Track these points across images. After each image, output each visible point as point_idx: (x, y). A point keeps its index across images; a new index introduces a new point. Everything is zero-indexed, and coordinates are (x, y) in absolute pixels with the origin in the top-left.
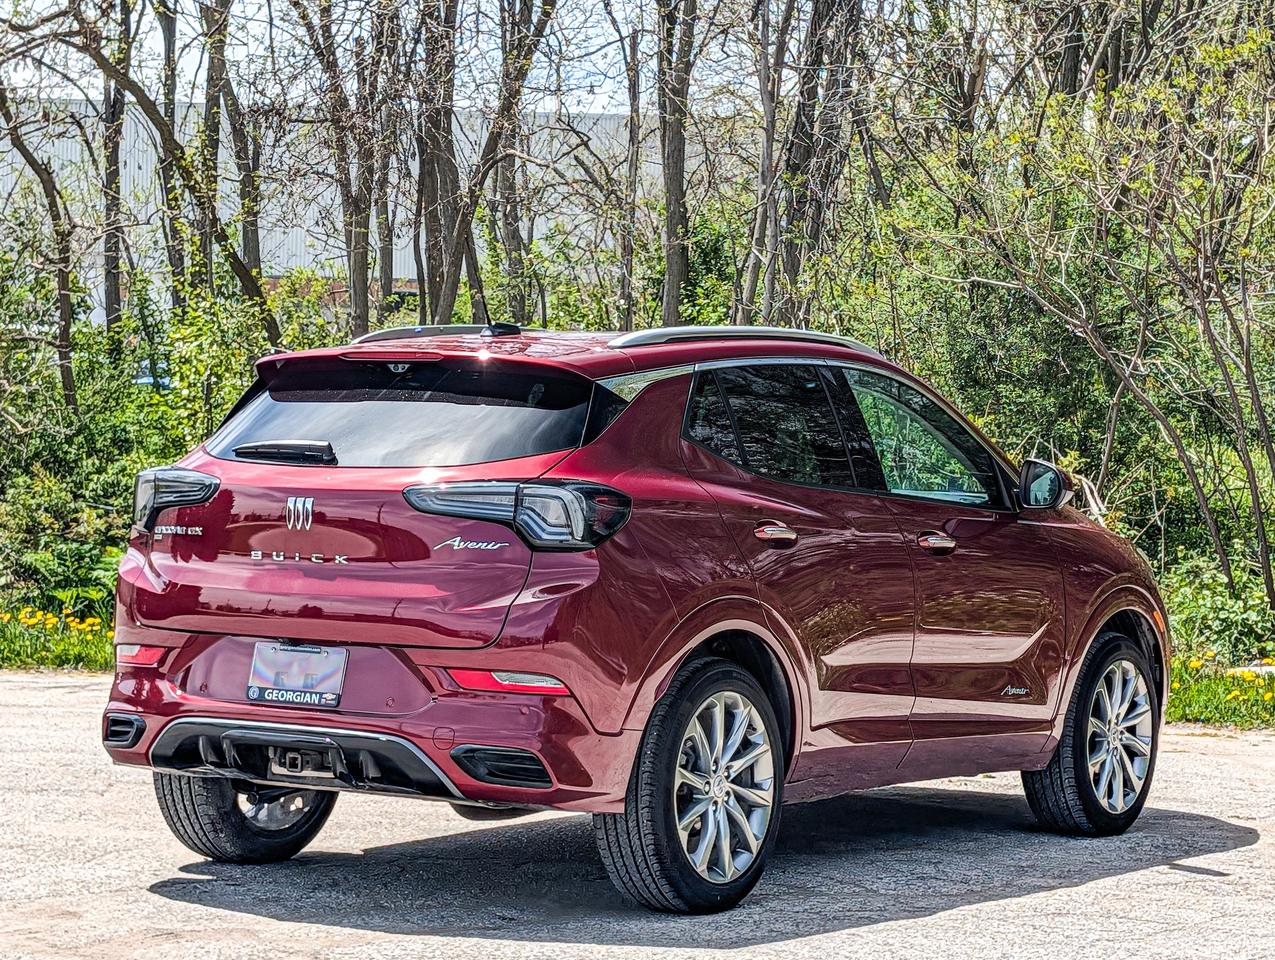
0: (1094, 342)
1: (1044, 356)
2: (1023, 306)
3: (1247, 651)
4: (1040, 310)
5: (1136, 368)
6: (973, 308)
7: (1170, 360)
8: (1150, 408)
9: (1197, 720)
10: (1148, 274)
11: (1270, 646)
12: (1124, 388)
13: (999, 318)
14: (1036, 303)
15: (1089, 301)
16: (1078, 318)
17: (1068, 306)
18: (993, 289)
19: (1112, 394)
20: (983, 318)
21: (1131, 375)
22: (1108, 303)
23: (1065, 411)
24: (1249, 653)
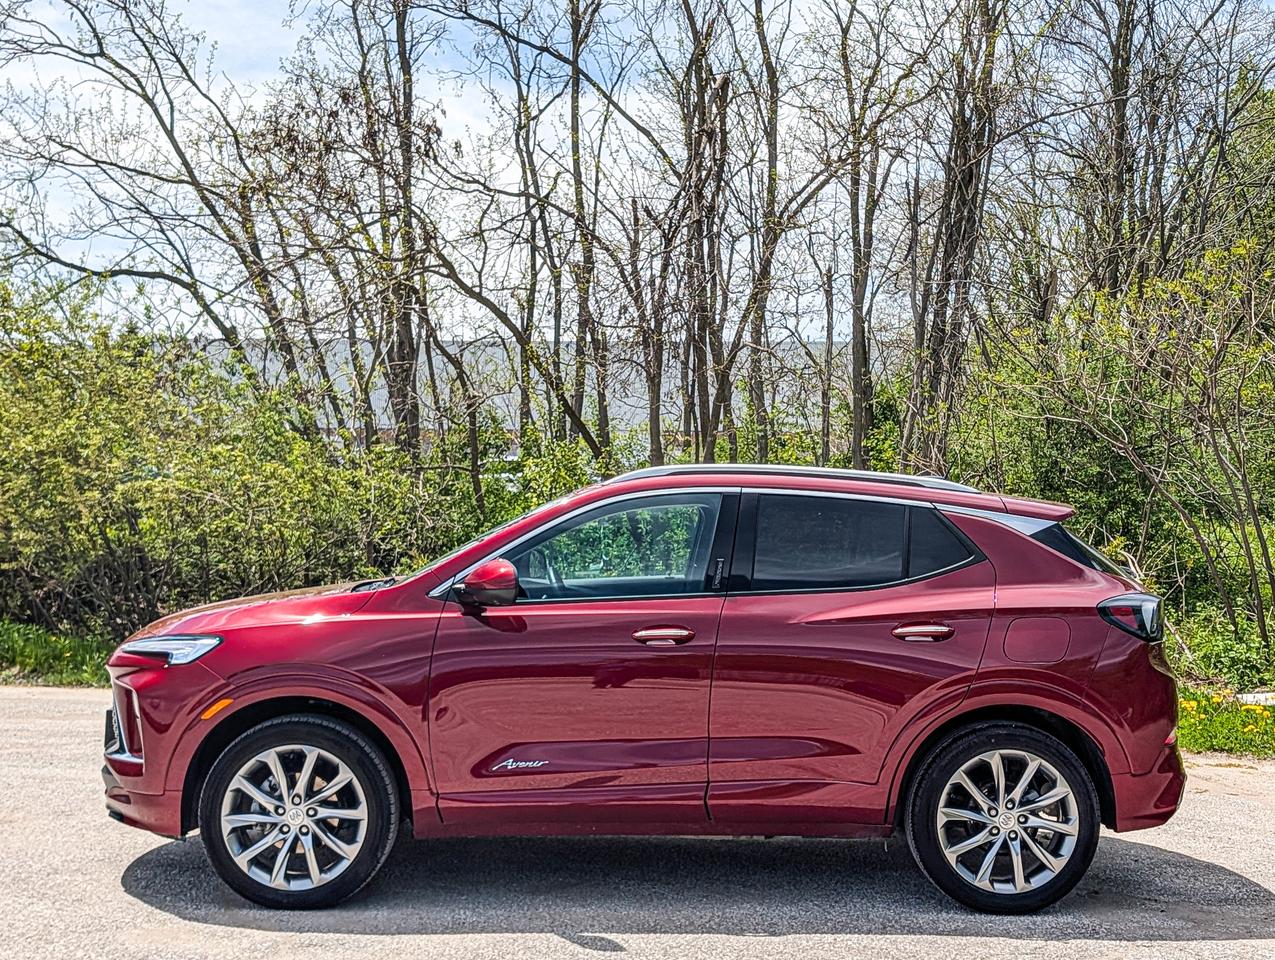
0: (1133, 458)
1: (1098, 469)
2: (1085, 435)
3: (1251, 682)
4: (1095, 439)
5: (1163, 476)
6: (1049, 437)
7: (1186, 471)
8: (1173, 504)
9: (1222, 750)
10: (1170, 412)
11: (1267, 676)
12: (1155, 490)
13: (1067, 445)
14: (1092, 433)
15: (1128, 429)
16: (1122, 443)
17: (1116, 434)
18: (1060, 425)
19: (1146, 495)
20: (1056, 445)
21: (1160, 482)
22: (1144, 433)
23: (1112, 506)
24: (1252, 683)
